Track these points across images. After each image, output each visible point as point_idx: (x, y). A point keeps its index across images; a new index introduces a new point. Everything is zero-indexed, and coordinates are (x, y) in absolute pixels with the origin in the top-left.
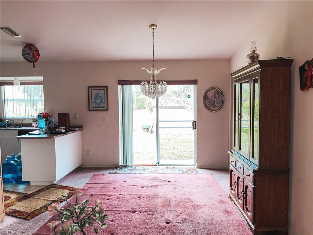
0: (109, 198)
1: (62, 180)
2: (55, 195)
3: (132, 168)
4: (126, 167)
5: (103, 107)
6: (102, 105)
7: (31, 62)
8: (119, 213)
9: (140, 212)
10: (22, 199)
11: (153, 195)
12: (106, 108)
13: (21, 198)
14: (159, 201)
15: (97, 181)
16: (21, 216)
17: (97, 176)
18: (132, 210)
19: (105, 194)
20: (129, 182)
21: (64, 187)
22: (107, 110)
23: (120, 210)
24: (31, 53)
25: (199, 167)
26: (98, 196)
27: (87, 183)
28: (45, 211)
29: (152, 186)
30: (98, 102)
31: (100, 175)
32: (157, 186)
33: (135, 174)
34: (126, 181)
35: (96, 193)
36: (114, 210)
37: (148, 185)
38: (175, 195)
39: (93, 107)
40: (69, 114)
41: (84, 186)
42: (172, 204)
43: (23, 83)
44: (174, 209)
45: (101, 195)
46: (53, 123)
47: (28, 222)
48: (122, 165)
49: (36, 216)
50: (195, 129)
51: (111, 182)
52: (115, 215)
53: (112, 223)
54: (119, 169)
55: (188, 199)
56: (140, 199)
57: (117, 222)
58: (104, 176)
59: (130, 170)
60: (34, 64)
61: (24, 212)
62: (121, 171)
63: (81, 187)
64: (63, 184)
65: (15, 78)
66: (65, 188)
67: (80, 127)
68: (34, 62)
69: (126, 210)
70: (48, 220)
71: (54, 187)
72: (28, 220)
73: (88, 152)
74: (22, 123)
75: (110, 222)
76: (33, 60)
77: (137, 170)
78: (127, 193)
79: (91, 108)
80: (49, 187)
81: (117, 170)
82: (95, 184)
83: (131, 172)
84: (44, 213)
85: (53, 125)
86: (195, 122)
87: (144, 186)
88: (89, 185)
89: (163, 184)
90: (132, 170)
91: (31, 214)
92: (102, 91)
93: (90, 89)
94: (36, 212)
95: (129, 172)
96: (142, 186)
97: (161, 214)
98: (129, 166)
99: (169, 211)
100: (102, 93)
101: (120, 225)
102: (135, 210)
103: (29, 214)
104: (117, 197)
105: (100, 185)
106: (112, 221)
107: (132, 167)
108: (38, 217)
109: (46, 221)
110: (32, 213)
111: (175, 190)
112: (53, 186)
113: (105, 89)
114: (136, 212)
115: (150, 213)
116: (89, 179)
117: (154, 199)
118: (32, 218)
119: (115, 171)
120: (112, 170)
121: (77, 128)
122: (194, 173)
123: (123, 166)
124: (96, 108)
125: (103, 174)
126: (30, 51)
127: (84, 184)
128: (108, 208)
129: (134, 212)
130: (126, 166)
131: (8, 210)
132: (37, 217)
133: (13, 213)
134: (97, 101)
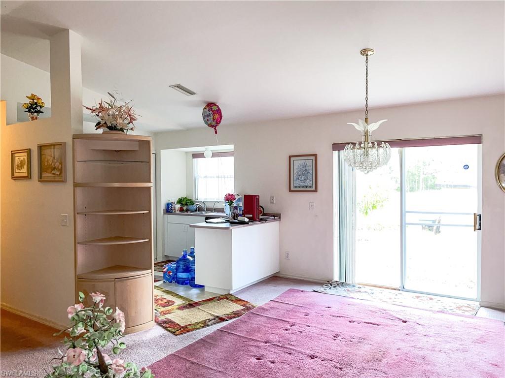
0: (290, 327)
1: (243, 290)
2: (224, 309)
3: (353, 288)
4: (343, 286)
5: (310, 187)
6: (308, 183)
7: (212, 126)
8: (290, 354)
9: (322, 360)
10: (184, 307)
11: (360, 338)
12: (313, 189)
13: (185, 305)
14: (364, 350)
15: (287, 300)
16: (170, 329)
17: (292, 292)
18: (312, 353)
19: (286, 321)
20: (335, 309)
21: (240, 300)
22: (316, 191)
23: (293, 350)
24: (211, 115)
25: (484, 304)
26: (276, 322)
27: (271, 300)
28: (200, 328)
29: (369, 323)
30: (303, 179)
31: (298, 291)
32: (378, 325)
33: (353, 298)
34: (330, 306)
35: (275, 317)
36: (285, 348)
37: (362, 320)
38: (401, 345)
39: (296, 187)
40: (259, 196)
41: (265, 304)
42: (384, 360)
43: (215, 155)
44: (383, 369)
45: (281, 321)
46: (240, 209)
47: (175, 337)
48: (336, 282)
49: (187, 332)
50: (480, 229)
51: (307, 305)
52: (283, 355)
53: (272, 365)
54: (330, 287)
55: (424, 358)
56: (335, 340)
57: (279, 366)
58: (302, 294)
59: (348, 290)
60: (215, 129)
61: (178, 324)
62: (332, 291)
63: (261, 305)
64: (241, 297)
65: (206, 149)
66: (241, 302)
67: (276, 216)
68: (215, 127)
69: (303, 351)
70: (197, 340)
71: (227, 299)
72: (176, 335)
73: (288, 254)
74: (215, 207)
75: (269, 363)
76: (214, 123)
77: (359, 294)
78: (319, 326)
79: (292, 188)
80: (222, 297)
81: (326, 289)
82: (281, 304)
83: (348, 295)
84: (197, 331)
85: (240, 210)
86: (480, 216)
87: (354, 320)
88: (273, 304)
89: (390, 322)
90: (351, 292)
91: (183, 328)
92: (310, 162)
93: (292, 159)
94: (190, 327)
95: (345, 293)
96: (350, 320)
97: (356, 371)
98: (348, 285)
99: (372, 371)
100: (308, 164)
101: (281, 371)
102: (317, 355)
103: (181, 328)
104: (301, 328)
105: (288, 306)
106: (272, 362)
107: (354, 286)
108: (189, 333)
109: (194, 341)
110: (186, 327)
111: (408, 338)
112: (228, 297)
113: (313, 158)
114: (316, 357)
115: (338, 365)
116: (279, 295)
117: (359, 344)
118: (181, 334)
119: (322, 289)
120: (319, 287)
121: (271, 218)
122: (467, 313)
123: (338, 283)
124: (299, 187)
125: (302, 291)
126: (211, 112)
127: (267, 301)
128: (279, 342)
129: (312, 357)
130: (343, 283)
131: (162, 318)
132: (187, 334)
133: (165, 322)
134: (301, 178)
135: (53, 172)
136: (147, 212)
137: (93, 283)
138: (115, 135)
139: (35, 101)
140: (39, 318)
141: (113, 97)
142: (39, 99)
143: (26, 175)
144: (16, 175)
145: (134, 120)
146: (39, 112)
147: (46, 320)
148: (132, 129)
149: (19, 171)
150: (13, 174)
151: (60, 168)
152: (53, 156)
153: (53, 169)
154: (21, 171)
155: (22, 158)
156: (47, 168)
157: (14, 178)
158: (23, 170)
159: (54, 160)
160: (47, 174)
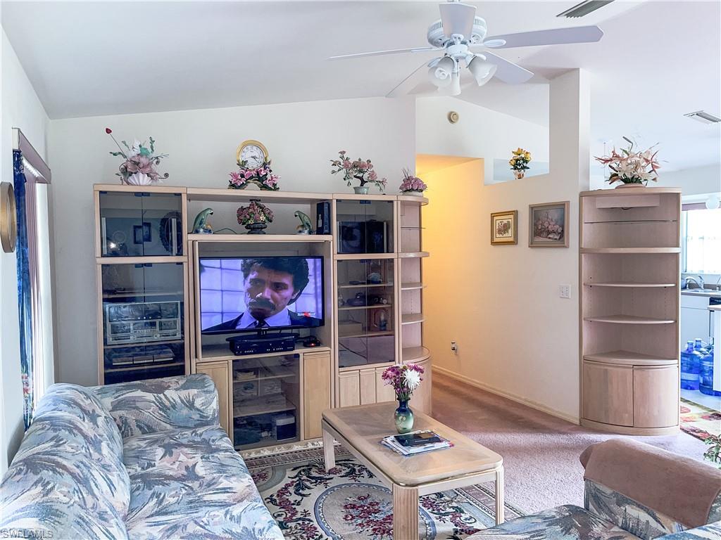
10: (710, 417)
65: (710, 196)
131: (686, 425)
133: (693, 431)
135: (549, 236)
136: (673, 285)
137: (606, 368)
138: (632, 189)
139: (523, 156)
140: (526, 400)
141: (630, 142)
142: (527, 153)
143: (512, 239)
144: (496, 240)
145: (657, 167)
146: (524, 168)
147: (535, 404)
148: (654, 179)
149: (501, 236)
150: (492, 239)
151: (559, 231)
152: (550, 217)
153: (549, 233)
154: (504, 235)
155: (505, 222)
156: (541, 232)
157: (493, 243)
158: (507, 234)
159: (552, 223)
160: (541, 239)
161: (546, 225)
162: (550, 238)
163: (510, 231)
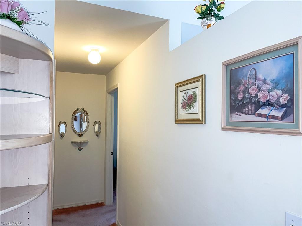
149: (185, 112)
150: (176, 115)
152: (261, 76)
153: (259, 105)
154: (190, 112)
155: (190, 92)
156: (244, 105)
157: (179, 122)
158: (192, 109)
159: (265, 87)
160: (244, 117)
161: (253, 91)
162: (260, 115)
163: (196, 104)
